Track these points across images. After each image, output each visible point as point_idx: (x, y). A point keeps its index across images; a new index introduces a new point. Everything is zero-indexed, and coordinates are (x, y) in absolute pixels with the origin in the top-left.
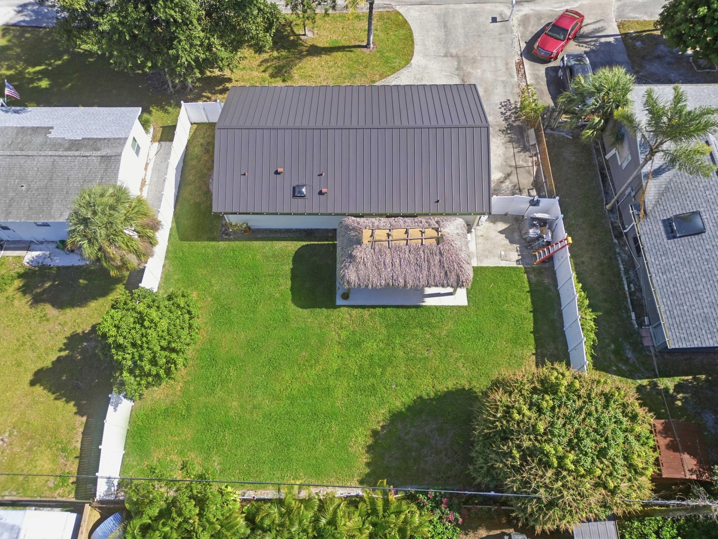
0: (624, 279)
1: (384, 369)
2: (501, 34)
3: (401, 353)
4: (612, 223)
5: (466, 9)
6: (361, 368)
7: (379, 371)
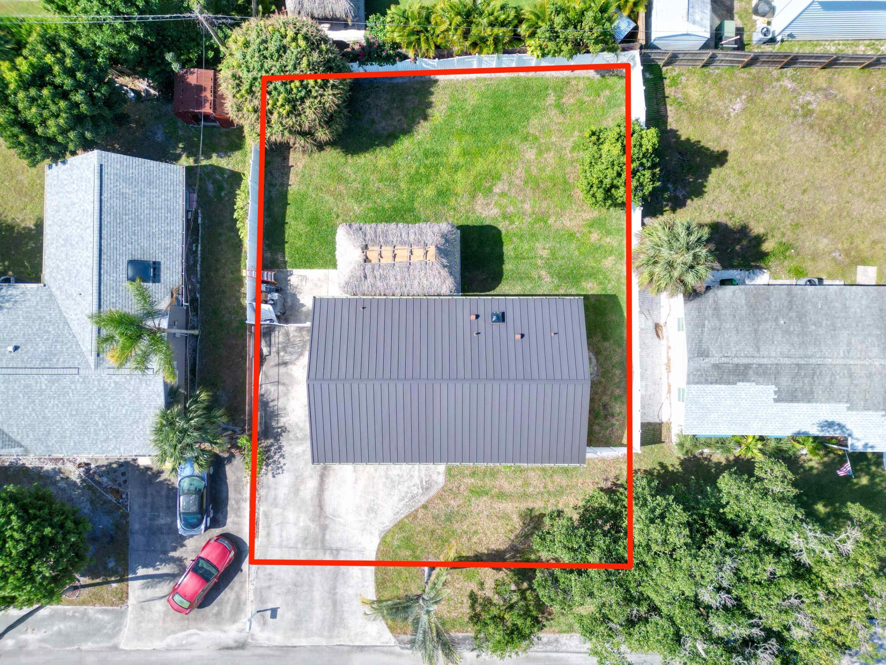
0: (199, 255)
1: (417, 172)
2: (269, 587)
3: (403, 185)
4: (197, 314)
5: (307, 636)
6: (437, 172)
7: (422, 170)
